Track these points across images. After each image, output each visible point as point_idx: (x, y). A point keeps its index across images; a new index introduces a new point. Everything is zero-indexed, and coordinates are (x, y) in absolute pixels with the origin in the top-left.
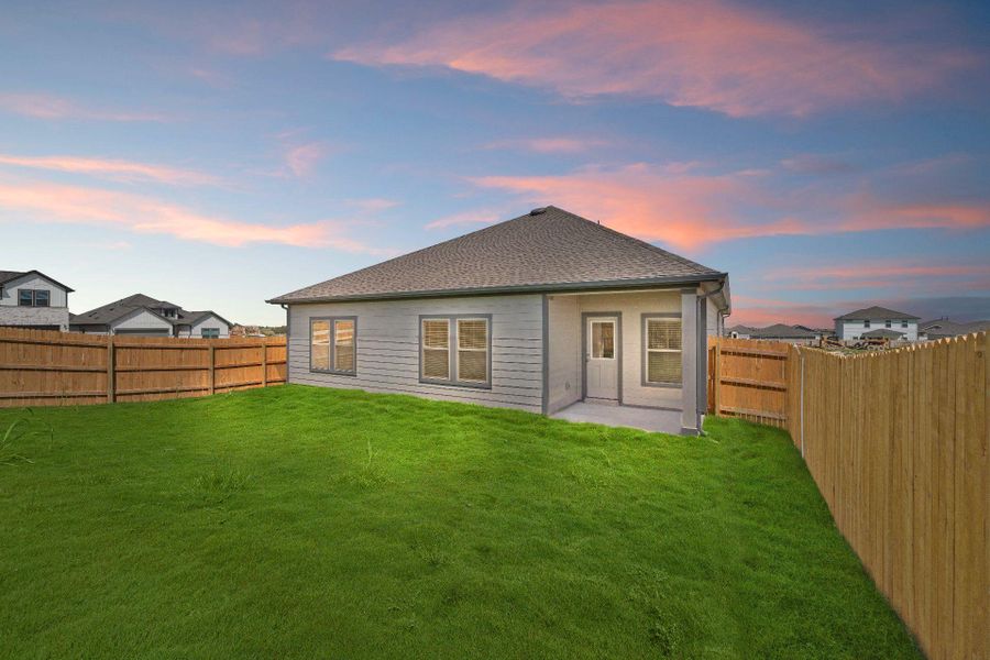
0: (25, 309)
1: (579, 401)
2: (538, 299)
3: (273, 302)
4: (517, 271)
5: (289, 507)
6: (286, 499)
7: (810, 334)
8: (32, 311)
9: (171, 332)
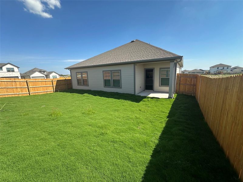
0: (9, 73)
1: (143, 91)
2: (133, 65)
3: (66, 69)
4: (127, 58)
5: (70, 120)
6: (70, 118)
7: (203, 71)
8: (11, 73)
9: (45, 77)
